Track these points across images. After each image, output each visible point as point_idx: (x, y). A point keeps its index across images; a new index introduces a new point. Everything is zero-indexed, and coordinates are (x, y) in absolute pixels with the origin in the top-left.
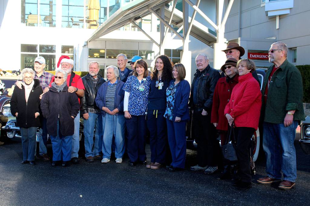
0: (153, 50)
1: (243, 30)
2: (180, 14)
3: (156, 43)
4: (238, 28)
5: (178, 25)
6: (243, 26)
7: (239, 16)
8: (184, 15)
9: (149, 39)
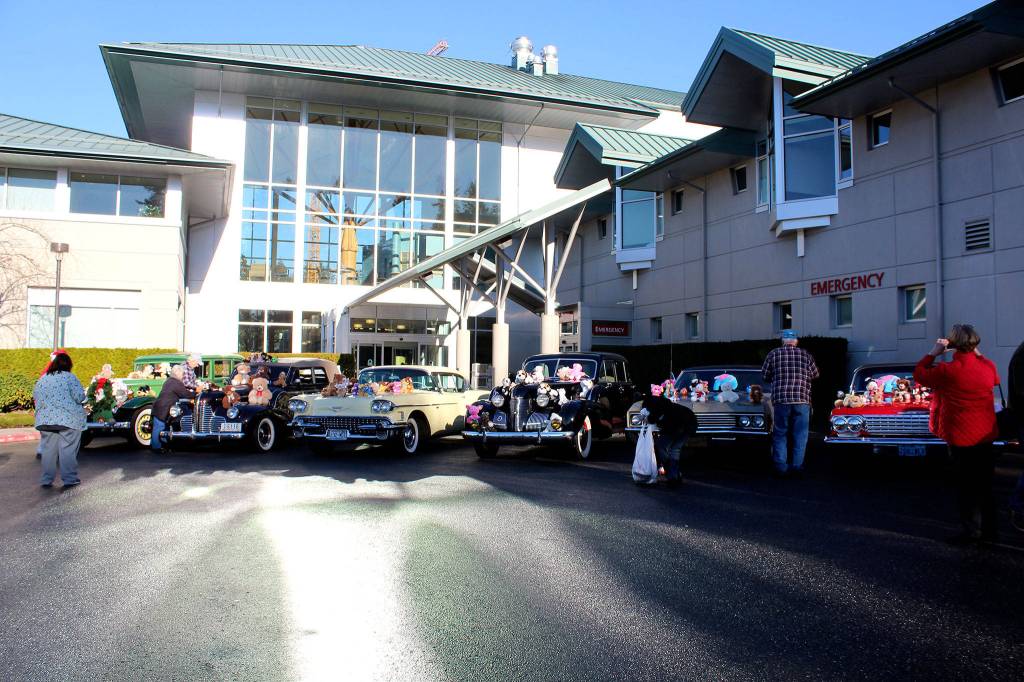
0: (447, 320)
1: (586, 289)
2: (492, 267)
3: (454, 310)
4: (578, 285)
5: (487, 282)
6: (586, 282)
7: (579, 267)
8: (498, 268)
9: (443, 304)
